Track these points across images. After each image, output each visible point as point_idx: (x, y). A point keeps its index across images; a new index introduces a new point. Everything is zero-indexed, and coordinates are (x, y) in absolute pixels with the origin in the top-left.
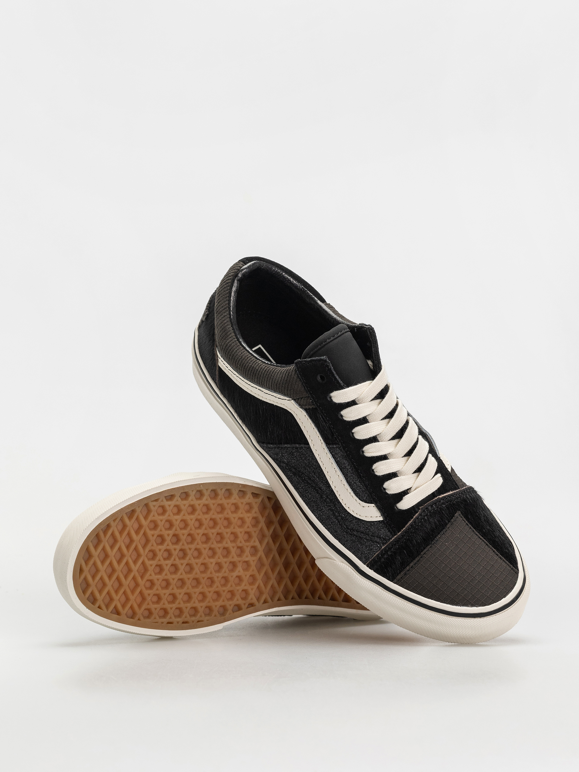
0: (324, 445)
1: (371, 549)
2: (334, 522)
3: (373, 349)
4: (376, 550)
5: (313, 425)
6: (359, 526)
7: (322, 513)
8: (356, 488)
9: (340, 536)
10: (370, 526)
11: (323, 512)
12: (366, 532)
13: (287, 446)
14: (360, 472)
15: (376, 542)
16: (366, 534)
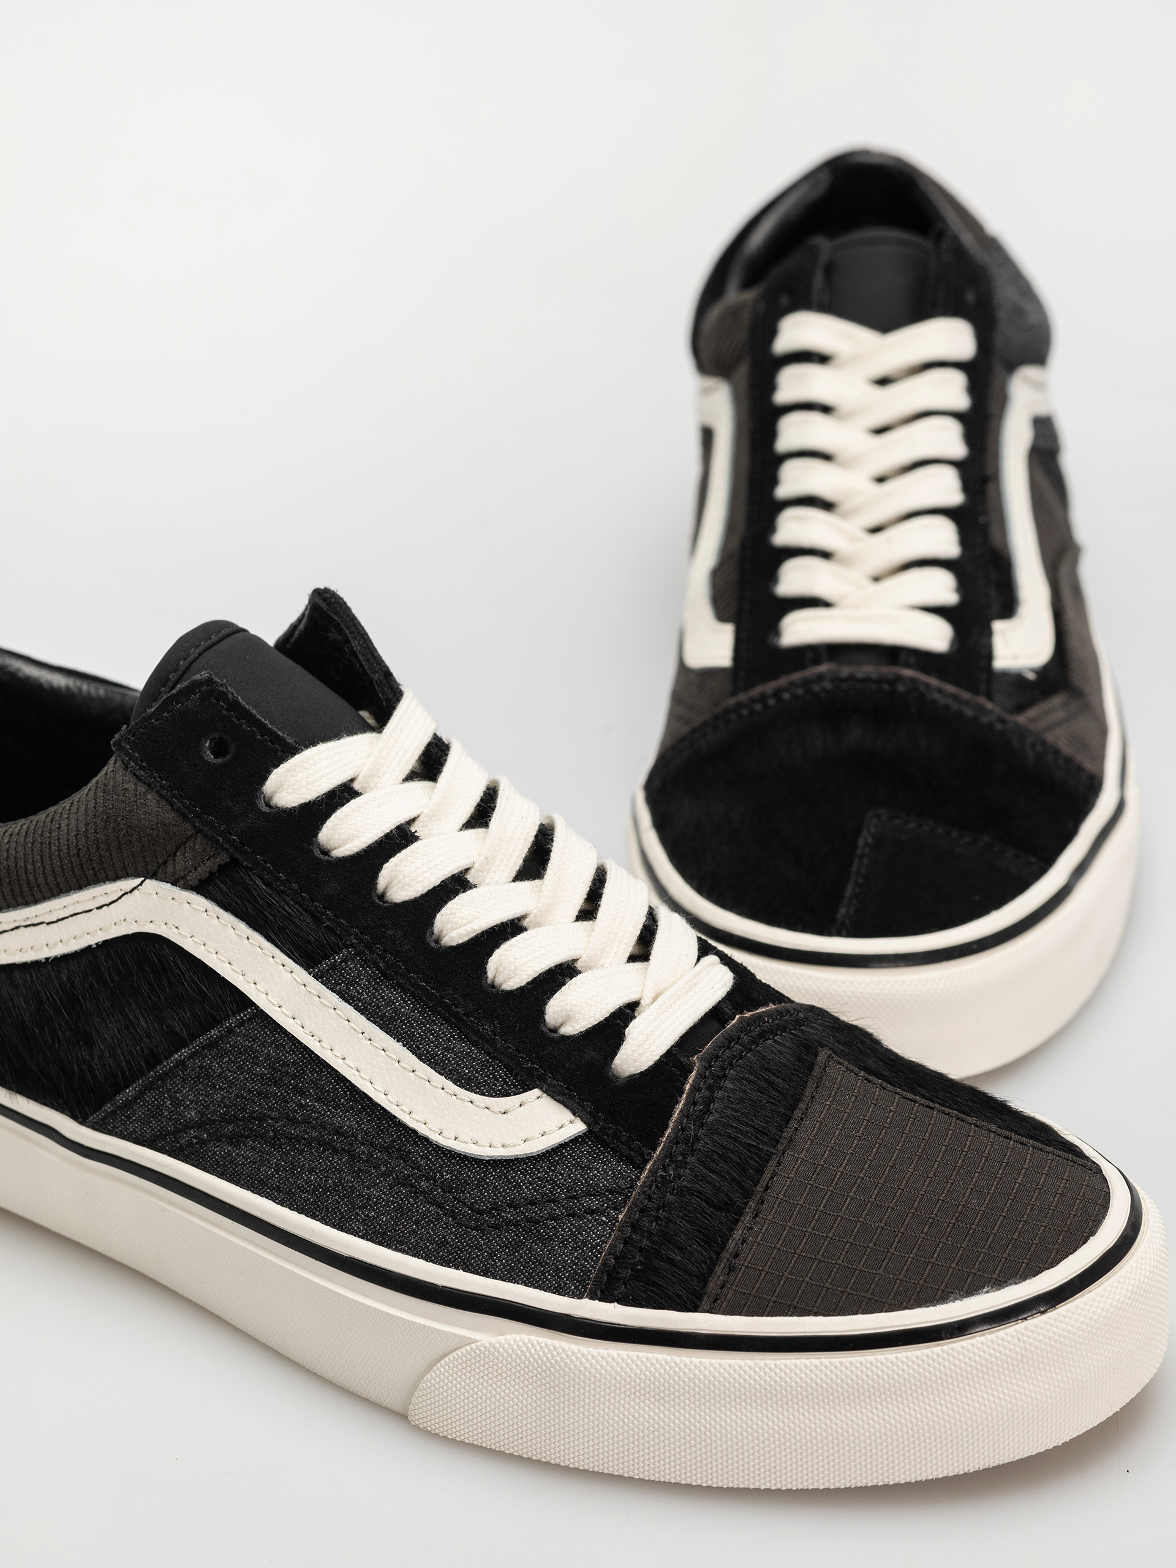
0: (301, 974)
1: (584, 1243)
2: (423, 1216)
3: (355, 644)
4: (599, 1236)
5: (242, 927)
6: (515, 1187)
7: (374, 1210)
8: (459, 1065)
9: (462, 1252)
10: (551, 1170)
11: (376, 1204)
12: (546, 1194)
13: (180, 1056)
14: (453, 1004)
15: (592, 1212)
16: (548, 1201)
